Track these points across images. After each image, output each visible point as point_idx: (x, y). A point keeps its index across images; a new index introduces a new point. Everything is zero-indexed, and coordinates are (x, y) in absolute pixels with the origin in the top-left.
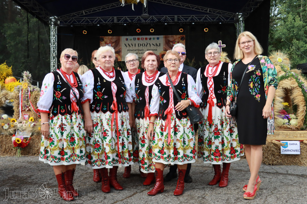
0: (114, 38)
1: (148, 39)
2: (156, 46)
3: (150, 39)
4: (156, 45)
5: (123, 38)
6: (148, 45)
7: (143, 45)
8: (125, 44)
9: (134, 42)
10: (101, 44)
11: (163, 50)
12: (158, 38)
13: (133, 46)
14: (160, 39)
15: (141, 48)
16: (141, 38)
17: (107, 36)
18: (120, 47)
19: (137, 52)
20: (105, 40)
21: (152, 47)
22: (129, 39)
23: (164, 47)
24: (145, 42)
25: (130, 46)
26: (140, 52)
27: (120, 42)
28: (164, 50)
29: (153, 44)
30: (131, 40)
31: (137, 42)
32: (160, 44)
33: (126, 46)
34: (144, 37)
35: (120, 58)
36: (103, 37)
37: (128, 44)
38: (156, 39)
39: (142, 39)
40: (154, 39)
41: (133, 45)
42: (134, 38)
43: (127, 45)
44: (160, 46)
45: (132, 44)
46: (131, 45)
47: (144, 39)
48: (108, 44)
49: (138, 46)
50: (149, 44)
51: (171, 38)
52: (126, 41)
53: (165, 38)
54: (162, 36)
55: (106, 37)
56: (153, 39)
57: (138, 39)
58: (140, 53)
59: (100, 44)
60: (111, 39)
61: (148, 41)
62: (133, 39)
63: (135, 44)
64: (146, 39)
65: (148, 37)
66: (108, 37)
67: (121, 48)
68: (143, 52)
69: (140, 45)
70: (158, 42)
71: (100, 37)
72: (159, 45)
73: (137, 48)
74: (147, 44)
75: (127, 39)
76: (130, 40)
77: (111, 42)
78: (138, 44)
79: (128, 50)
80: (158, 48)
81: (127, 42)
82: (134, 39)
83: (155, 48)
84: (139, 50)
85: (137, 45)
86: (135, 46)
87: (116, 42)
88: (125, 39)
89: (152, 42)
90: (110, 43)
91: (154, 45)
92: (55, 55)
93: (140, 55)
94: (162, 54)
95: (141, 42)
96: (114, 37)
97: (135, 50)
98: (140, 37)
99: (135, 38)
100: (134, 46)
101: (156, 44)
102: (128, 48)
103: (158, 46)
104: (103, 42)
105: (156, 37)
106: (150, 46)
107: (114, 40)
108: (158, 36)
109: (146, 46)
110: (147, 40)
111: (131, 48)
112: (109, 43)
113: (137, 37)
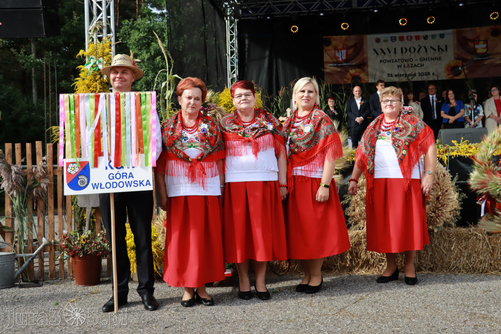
0: (352, 40)
1: (422, 39)
2: (439, 50)
3: (426, 38)
4: (439, 48)
5: (370, 39)
6: (423, 49)
7: (412, 50)
8: (374, 50)
9: (392, 45)
10: (326, 51)
11: (453, 59)
12: (442, 36)
13: (390, 52)
14: (445, 37)
15: (407, 56)
16: (407, 37)
17: (337, 35)
18: (365, 56)
19: (399, 64)
20: (334, 43)
21: (431, 54)
22: (382, 40)
23: (456, 51)
24: (415, 44)
25: (384, 53)
26: (406, 63)
27: (365, 47)
28: (455, 59)
29: (431, 47)
30: (387, 41)
31: (398, 45)
32: (446, 46)
33: (377, 54)
34: (413, 34)
35: (365, 77)
36: (330, 37)
37: (381, 49)
38: (438, 37)
39: (410, 39)
40: (433, 36)
41: (390, 50)
42: (391, 37)
43: (379, 51)
44: (446, 50)
45: (388, 49)
46: (386, 51)
47: (414, 39)
48: (341, 50)
49: (402, 52)
50: (425, 47)
51: (469, 33)
52: (376, 43)
53: (458, 33)
54: (451, 31)
55: (335, 37)
56: (433, 38)
57: (401, 39)
58: (406, 66)
59: (324, 51)
60: (346, 40)
61: (422, 42)
62: (389, 39)
63: (395, 49)
64: (417, 38)
65: (421, 34)
66: (339, 36)
67: (367, 58)
68: (412, 63)
69: (404, 51)
70: (442, 42)
71: (324, 37)
72: (444, 48)
73: (399, 56)
74: (421, 47)
75: (378, 41)
76: (384, 41)
77: (345, 47)
78: (402, 49)
79: (381, 61)
80: (443, 54)
81: (377, 46)
82: (393, 39)
83: (437, 55)
84: (403, 60)
85: (399, 51)
86: (395, 53)
87: (355, 45)
88: (375, 40)
89: (430, 43)
90: (343, 49)
91: (435, 50)
92: (235, 76)
93: (405, 69)
94: (452, 65)
95: (407, 44)
96: (353, 37)
97: (396, 61)
98: (405, 35)
99: (395, 37)
100: (393, 52)
101: (439, 46)
102: (380, 57)
103: (442, 50)
104: (330, 47)
105: (437, 32)
106: (426, 51)
107: (351, 43)
108: (441, 32)
109: (418, 52)
110: (419, 41)
111: (387, 57)
112: (341, 47)
113: (397, 35)
